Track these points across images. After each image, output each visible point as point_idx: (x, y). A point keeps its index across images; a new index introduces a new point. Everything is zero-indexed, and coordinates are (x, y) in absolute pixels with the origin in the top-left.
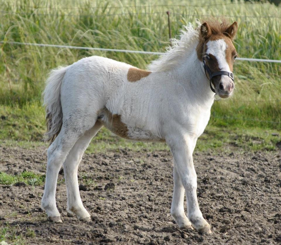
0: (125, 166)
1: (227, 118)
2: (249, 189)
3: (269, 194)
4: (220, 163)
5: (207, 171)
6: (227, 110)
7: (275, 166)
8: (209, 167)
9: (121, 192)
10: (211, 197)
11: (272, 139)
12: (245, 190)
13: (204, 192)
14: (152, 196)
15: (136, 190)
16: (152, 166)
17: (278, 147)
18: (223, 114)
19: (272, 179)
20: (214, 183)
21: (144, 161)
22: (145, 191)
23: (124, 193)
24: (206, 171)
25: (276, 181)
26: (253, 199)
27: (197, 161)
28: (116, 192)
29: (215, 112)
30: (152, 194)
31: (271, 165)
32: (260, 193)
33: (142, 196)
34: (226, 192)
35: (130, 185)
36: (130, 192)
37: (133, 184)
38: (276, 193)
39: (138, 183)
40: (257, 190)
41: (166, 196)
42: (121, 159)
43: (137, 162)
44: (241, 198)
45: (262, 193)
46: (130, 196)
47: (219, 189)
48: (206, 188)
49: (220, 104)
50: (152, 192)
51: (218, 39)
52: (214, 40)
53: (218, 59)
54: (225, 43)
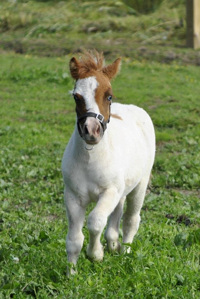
51: (87, 77)
52: (84, 78)
53: (85, 99)
54: (96, 81)
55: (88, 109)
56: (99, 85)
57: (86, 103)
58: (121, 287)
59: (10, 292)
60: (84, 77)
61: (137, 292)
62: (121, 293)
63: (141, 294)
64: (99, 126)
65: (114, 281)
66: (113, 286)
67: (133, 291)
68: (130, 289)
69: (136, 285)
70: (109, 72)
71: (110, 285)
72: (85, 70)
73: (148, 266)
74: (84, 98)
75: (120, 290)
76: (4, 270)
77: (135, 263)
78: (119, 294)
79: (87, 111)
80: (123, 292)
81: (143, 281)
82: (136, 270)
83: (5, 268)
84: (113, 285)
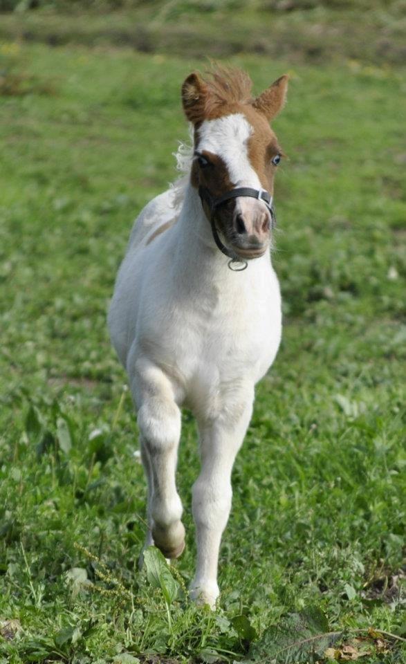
51: (226, 115)
52: (218, 117)
53: (227, 161)
54: (246, 123)
55: (235, 183)
56: (253, 131)
57: (229, 170)
58: (343, 510)
59: (127, 519)
60: (217, 115)
61: (375, 519)
62: (344, 521)
63: (383, 523)
64: (267, 215)
65: (330, 497)
66: (328, 508)
67: (367, 517)
68: (361, 513)
69: (373, 505)
70: (266, 106)
71: (322, 506)
72: (216, 103)
73: (396, 469)
74: (224, 159)
75: (341, 516)
76: (116, 476)
77: (372, 463)
78: (339, 522)
79: (235, 185)
80: (346, 518)
81: (386, 498)
82: (372, 476)
83: (117, 473)
84: (327, 505)
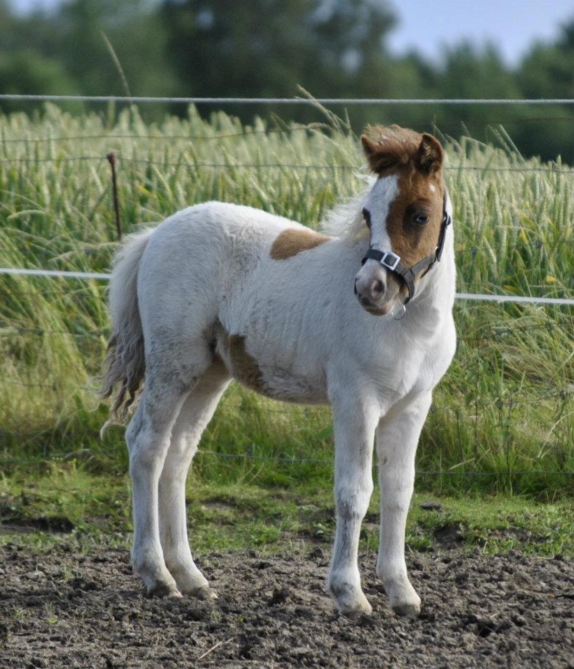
0: (23, 586)
1: (289, 462)
2: (379, 637)
3: (436, 649)
4: (288, 575)
5: (257, 594)
6: (288, 440)
7: (444, 581)
8: (259, 584)
9: (25, 649)
10: (279, 656)
11: (423, 519)
12: (369, 640)
13: (257, 646)
14: (114, 658)
15: (68, 643)
16: (99, 585)
17: (440, 541)
18: (275, 449)
19: (440, 612)
20: (279, 624)
21: (73, 572)
22: (93, 644)
23: (36, 652)
24: (253, 596)
25: (450, 616)
26: (396, 660)
27: (221, 571)
28: (12, 648)
29: (254, 445)
30: (114, 651)
31: (433, 577)
32: (410, 647)
33: (87, 657)
34: (316, 644)
35: (46, 631)
36: (51, 648)
37: (57, 630)
38: (455, 647)
39: (67, 626)
40: (401, 639)
41: (153, 655)
42: (7, 569)
43: (54, 576)
44: (360, 658)
45: (418, 647)
46: (54, 657)
47: (297, 638)
48: (262, 634)
49: (267, 422)
50: (113, 646)
